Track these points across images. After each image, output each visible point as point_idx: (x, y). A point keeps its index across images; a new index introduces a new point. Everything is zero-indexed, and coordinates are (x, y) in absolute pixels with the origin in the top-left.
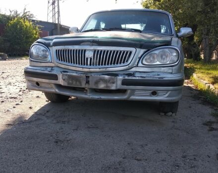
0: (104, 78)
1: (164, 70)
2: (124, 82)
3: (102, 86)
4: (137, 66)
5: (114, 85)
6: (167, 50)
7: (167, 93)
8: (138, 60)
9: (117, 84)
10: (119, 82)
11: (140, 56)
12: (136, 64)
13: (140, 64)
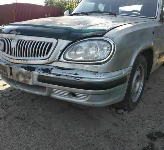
0: (22, 71)
1: (87, 68)
2: (40, 79)
3: (21, 79)
4: (58, 60)
5: (31, 80)
6: (96, 42)
7: (87, 96)
8: (59, 53)
9: (33, 80)
10: (36, 78)
11: (62, 49)
12: (57, 57)
13: (62, 59)
